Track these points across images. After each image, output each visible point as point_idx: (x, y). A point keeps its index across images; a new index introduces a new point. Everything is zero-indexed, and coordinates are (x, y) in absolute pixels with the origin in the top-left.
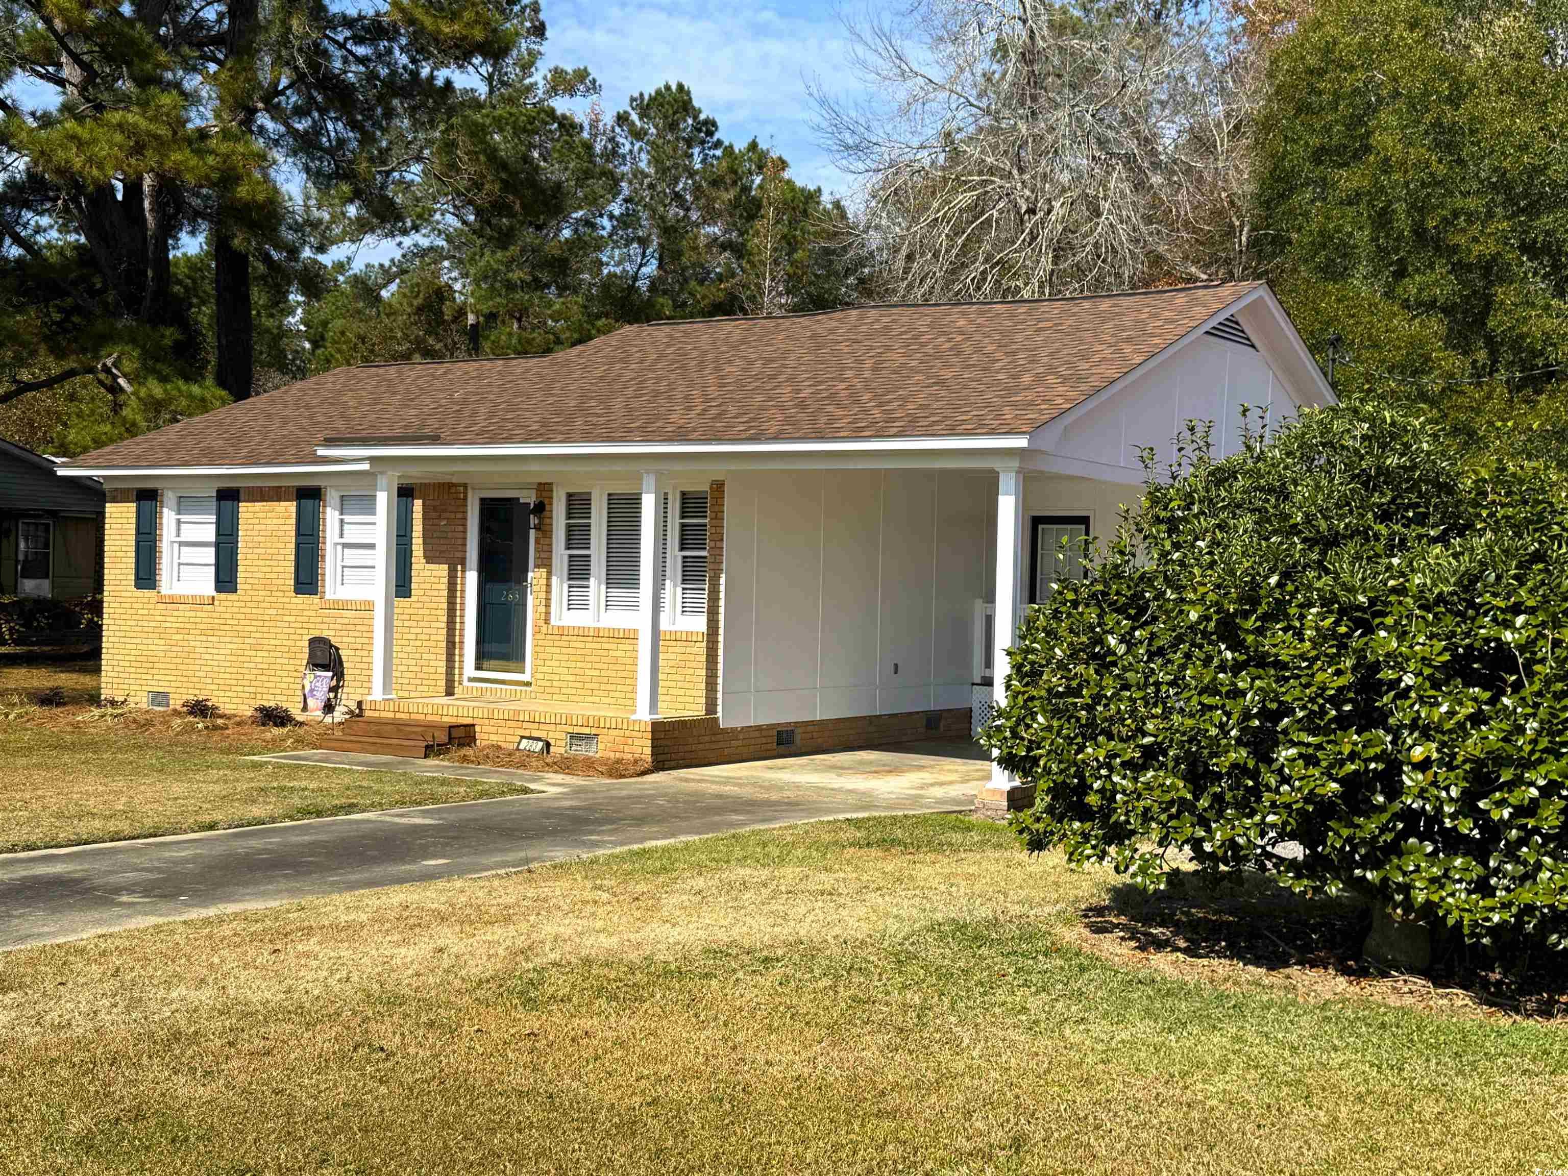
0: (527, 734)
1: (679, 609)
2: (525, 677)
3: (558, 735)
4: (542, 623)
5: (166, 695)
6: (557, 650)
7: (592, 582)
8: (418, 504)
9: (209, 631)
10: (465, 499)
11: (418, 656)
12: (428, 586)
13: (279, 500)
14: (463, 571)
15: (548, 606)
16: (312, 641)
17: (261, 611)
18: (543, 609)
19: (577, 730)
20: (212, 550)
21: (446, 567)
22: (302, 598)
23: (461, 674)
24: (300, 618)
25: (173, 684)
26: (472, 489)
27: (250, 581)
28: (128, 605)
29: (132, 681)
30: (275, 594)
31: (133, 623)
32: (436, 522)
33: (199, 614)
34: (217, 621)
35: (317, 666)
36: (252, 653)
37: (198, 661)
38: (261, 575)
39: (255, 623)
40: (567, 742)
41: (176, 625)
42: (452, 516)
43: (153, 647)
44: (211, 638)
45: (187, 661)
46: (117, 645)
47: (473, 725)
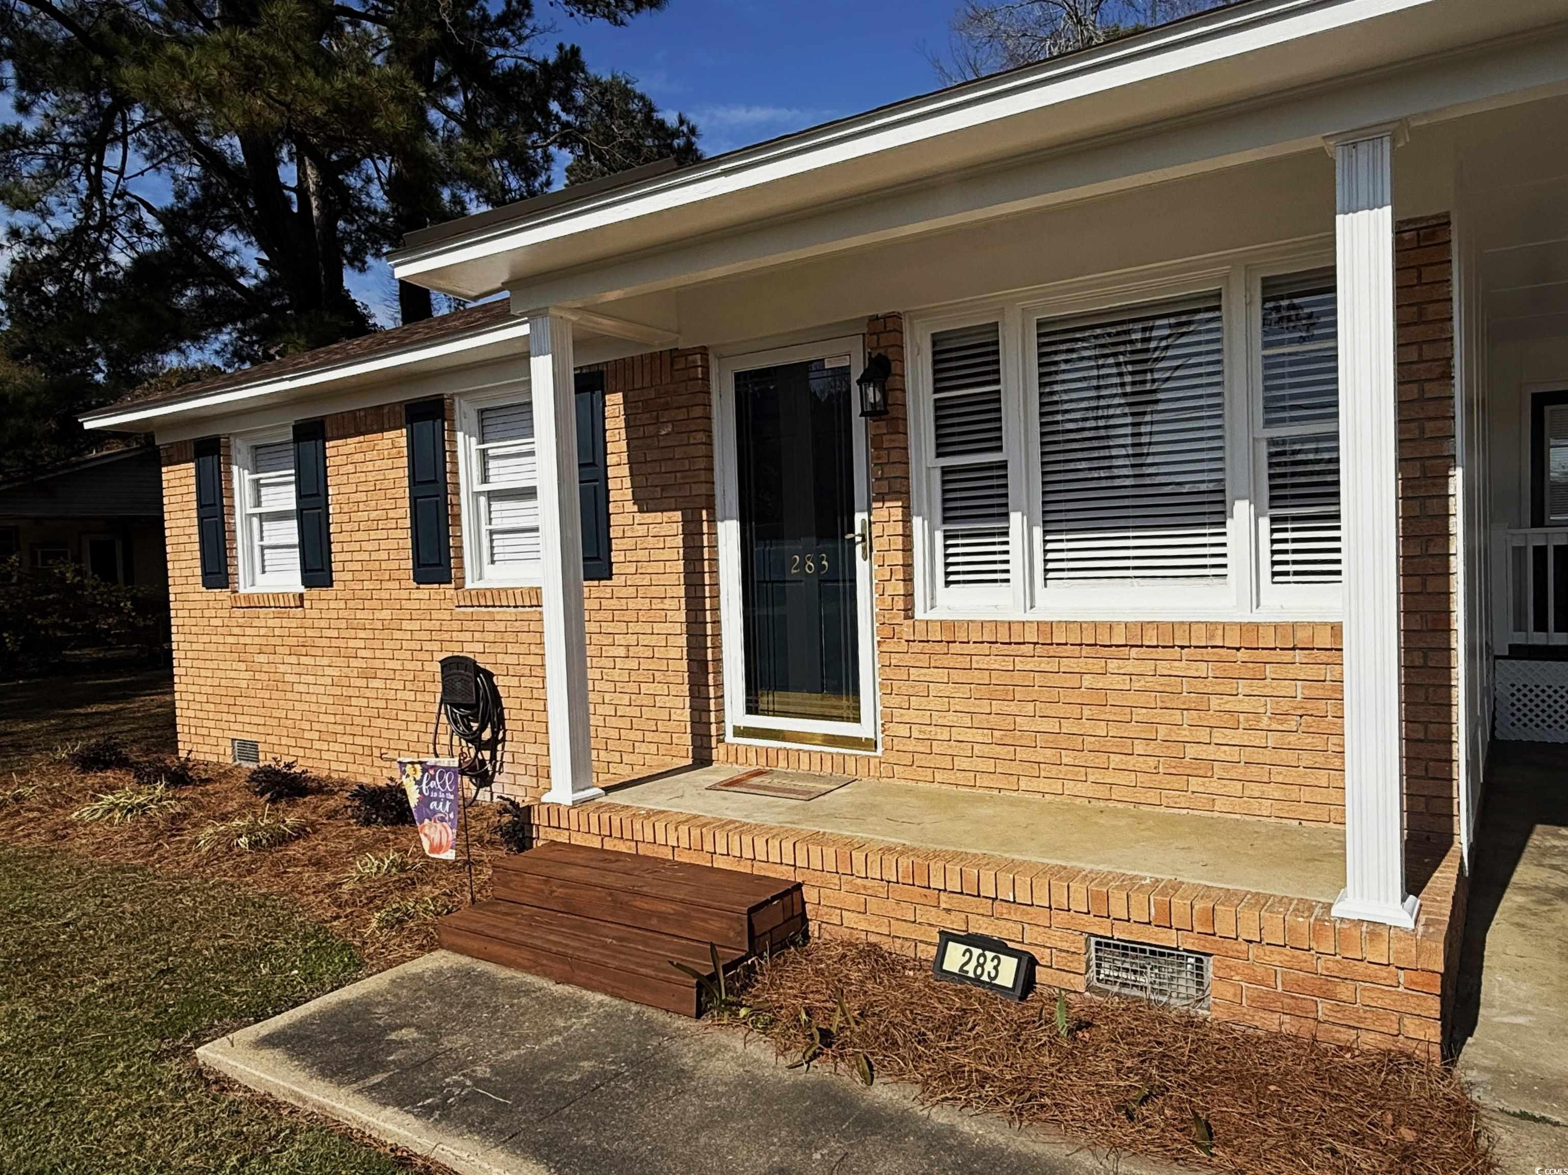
0: (955, 924)
1: (1266, 569)
2: (863, 730)
3: (1056, 939)
5: (254, 745)
6: (942, 675)
7: (1016, 519)
8: (614, 399)
9: (302, 648)
10: (706, 378)
11: (632, 687)
12: (642, 555)
13: (382, 431)
14: (712, 521)
15: (908, 580)
16: (446, 664)
17: (368, 614)
18: (900, 588)
19: (1121, 933)
20: (294, 523)
21: (678, 515)
22: (426, 591)
23: (720, 722)
24: (427, 625)
25: (261, 729)
26: (720, 357)
27: (349, 566)
28: (198, 613)
29: (211, 724)
30: (386, 585)
31: (206, 639)
32: (651, 430)
33: (285, 622)
34: (309, 633)
35: (458, 706)
36: (362, 683)
37: (289, 695)
38: (365, 556)
39: (362, 634)
40: (1088, 961)
41: (257, 640)
42: (681, 415)
43: (232, 674)
44: (304, 660)
45: (275, 695)
46: (191, 671)
47: (798, 887)
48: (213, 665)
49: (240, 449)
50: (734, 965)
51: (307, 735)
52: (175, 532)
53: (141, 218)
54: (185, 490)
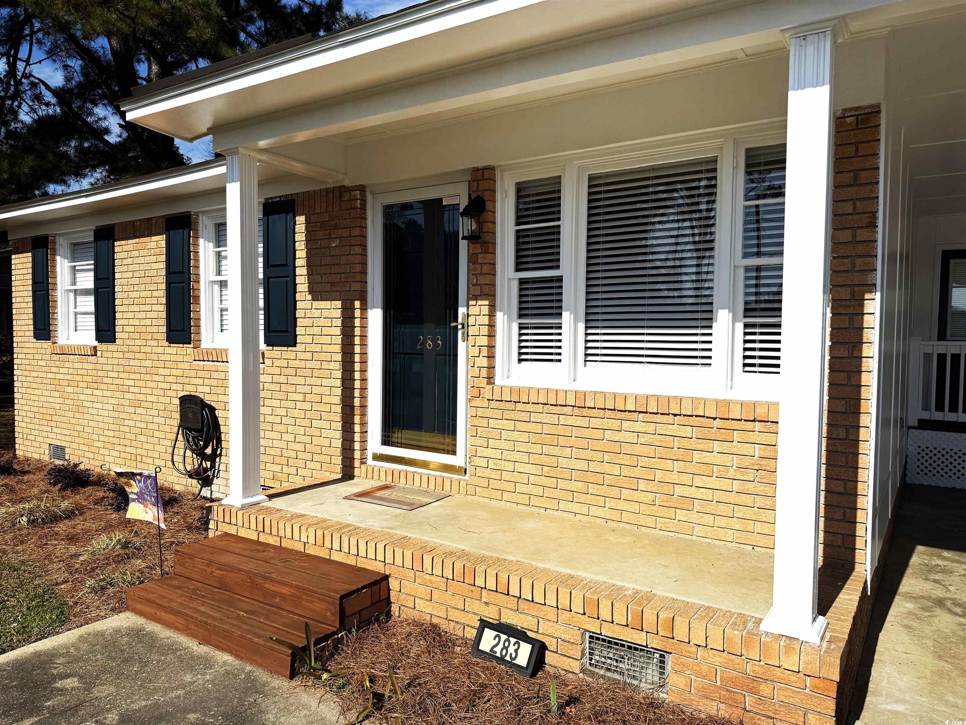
0: (491, 614)
1: (739, 361)
2: (457, 460)
3: (560, 631)
4: (483, 383)
5: (63, 449)
6: (509, 425)
8: (301, 220)
9: (95, 384)
10: (364, 208)
11: (307, 423)
12: (316, 330)
13: (150, 235)
14: (364, 309)
15: (491, 357)
16: (183, 400)
17: (137, 363)
18: (484, 362)
20: (92, 298)
21: (339, 304)
22: (174, 349)
23: (364, 450)
24: (174, 372)
25: (68, 438)
26: (373, 194)
27: (127, 329)
28: (30, 356)
29: (36, 433)
30: (149, 343)
31: (35, 374)
32: (325, 243)
33: (85, 366)
34: (100, 373)
35: (190, 430)
36: (132, 410)
37: (86, 416)
38: (137, 322)
39: (133, 376)
40: (583, 651)
41: (67, 377)
42: (346, 233)
43: (50, 399)
44: (96, 392)
45: (77, 415)
46: (25, 396)
47: (386, 578)
48: (38, 392)
49: (62, 244)
50: (326, 638)
51: (96, 444)
52: (18, 300)
53: (41, 93)
54: (25, 271)
